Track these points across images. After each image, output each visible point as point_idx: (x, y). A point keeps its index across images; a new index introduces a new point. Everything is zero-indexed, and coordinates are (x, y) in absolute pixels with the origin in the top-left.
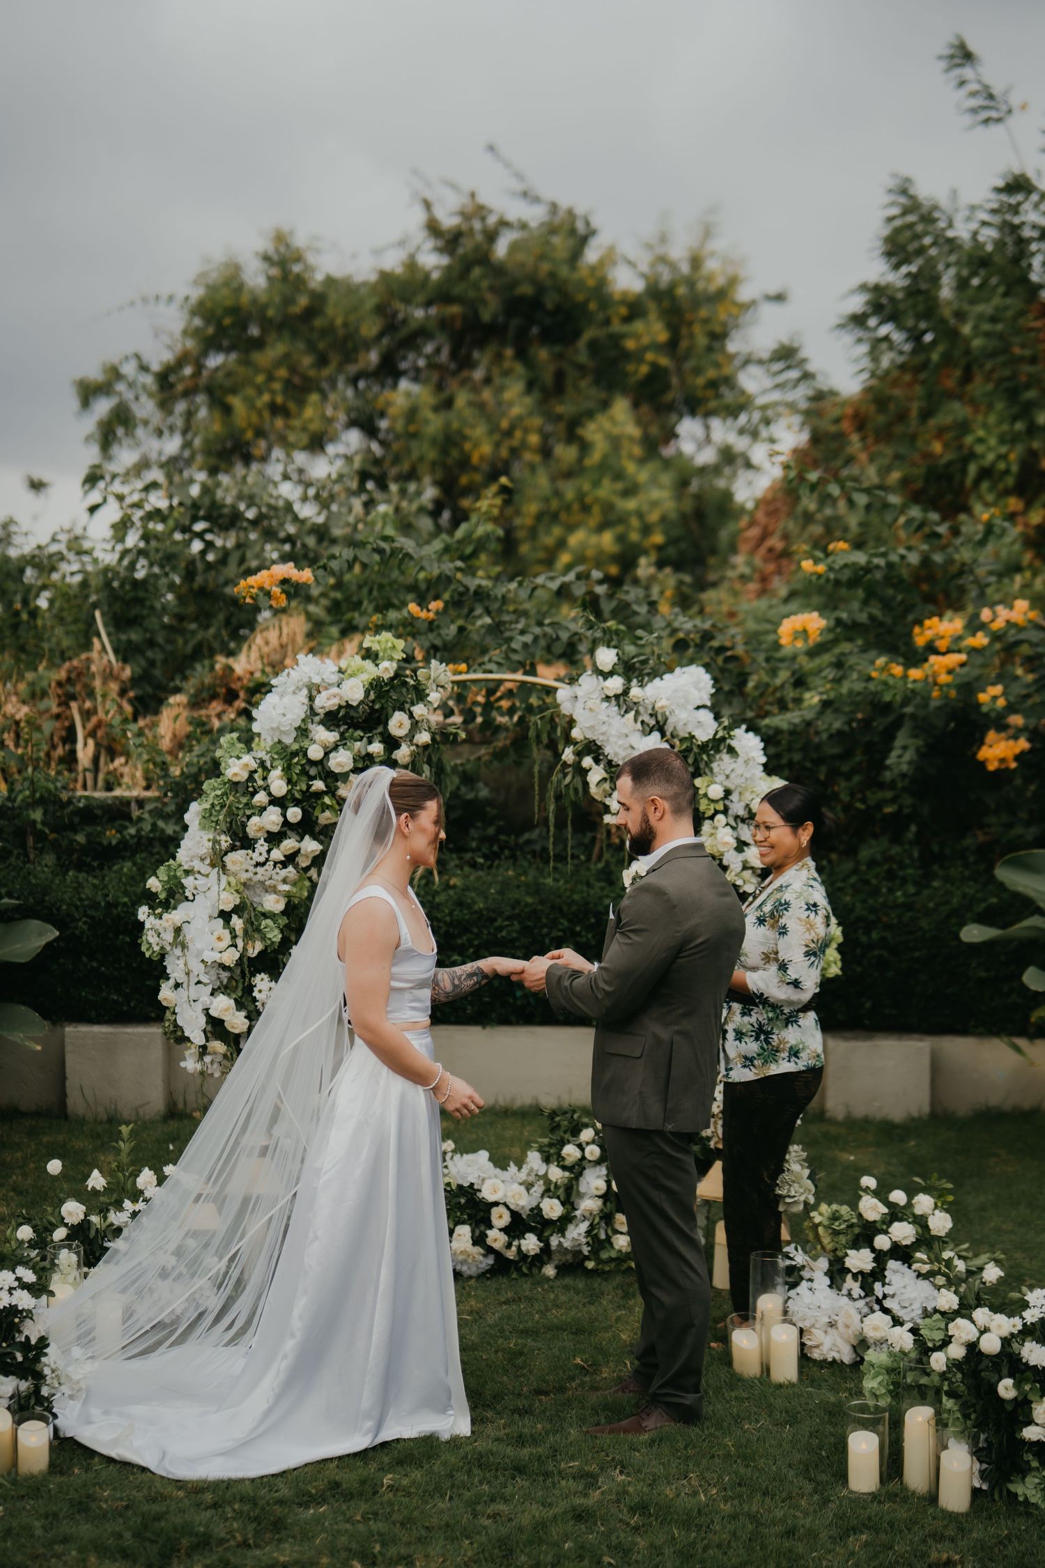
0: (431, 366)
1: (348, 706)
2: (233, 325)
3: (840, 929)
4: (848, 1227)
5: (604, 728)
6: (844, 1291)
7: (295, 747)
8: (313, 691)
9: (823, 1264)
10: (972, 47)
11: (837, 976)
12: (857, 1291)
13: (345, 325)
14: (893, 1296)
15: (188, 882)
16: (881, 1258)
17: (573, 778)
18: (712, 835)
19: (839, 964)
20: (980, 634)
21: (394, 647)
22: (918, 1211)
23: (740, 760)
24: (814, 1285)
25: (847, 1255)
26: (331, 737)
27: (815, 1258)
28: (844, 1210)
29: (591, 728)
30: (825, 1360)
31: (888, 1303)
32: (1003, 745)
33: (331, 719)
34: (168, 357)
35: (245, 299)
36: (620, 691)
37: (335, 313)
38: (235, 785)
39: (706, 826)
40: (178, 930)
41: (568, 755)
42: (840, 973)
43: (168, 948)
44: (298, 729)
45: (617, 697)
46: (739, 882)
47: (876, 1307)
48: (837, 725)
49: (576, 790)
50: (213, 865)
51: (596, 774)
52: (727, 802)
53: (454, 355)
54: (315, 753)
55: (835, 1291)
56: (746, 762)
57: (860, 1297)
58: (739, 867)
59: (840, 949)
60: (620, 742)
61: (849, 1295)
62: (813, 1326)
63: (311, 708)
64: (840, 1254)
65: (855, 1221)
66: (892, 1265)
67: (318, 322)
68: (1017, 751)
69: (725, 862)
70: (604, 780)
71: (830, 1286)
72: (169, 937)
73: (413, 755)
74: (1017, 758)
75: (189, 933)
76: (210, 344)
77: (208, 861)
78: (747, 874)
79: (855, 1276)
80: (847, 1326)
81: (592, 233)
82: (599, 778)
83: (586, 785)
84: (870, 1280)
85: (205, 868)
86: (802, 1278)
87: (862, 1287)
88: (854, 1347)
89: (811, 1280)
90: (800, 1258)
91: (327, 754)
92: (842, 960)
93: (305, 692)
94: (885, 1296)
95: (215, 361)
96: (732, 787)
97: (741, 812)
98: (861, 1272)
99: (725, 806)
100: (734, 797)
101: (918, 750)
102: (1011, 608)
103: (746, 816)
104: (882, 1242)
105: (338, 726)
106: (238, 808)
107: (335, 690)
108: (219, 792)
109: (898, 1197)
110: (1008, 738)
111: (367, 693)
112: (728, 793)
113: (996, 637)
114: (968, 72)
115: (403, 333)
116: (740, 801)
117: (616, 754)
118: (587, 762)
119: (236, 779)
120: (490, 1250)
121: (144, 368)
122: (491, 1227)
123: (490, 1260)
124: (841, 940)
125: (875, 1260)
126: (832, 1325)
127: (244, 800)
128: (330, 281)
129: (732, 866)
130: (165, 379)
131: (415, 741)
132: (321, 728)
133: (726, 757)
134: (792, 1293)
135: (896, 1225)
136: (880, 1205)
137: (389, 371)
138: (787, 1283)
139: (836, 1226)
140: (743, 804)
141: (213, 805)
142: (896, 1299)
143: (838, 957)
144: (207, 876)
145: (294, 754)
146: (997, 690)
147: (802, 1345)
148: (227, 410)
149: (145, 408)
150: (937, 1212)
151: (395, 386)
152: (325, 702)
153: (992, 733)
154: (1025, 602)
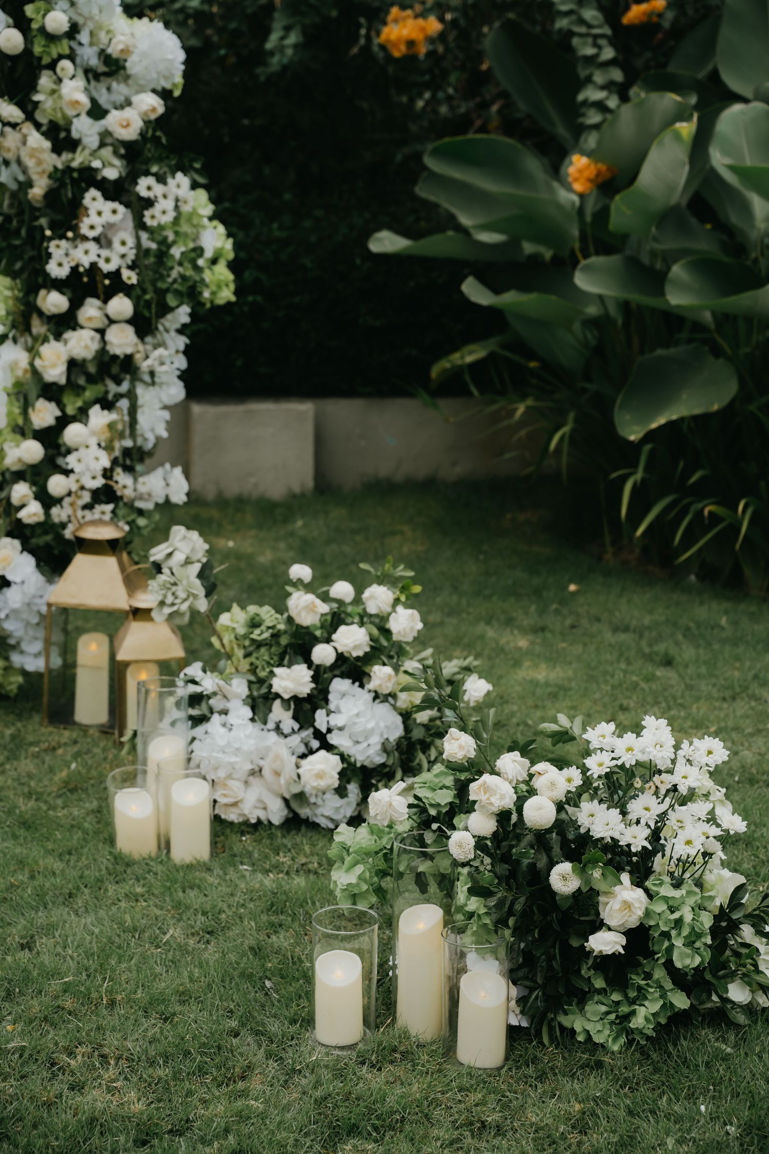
3: (230, 240)
4: (273, 636)
6: (271, 725)
9: (239, 687)
11: (229, 304)
12: (288, 724)
14: (341, 729)
16: (321, 677)
18: (53, 92)
19: (232, 287)
22: (372, 609)
24: (231, 718)
25: (272, 673)
27: (227, 680)
28: (267, 614)
30: (246, 823)
31: (333, 739)
32: (410, 22)
39: (45, 81)
42: (233, 298)
46: (96, 164)
47: (315, 744)
52: (74, 44)
55: (259, 725)
57: (293, 731)
58: (92, 141)
59: (231, 266)
61: (278, 729)
62: (230, 777)
64: (262, 674)
65: (282, 627)
66: (340, 686)
68: (427, 33)
69: (75, 135)
71: (252, 720)
74: (431, 40)
78: (107, 152)
79: (286, 703)
80: (277, 774)
84: (307, 706)
86: (212, 711)
87: (295, 718)
88: (286, 801)
89: (225, 712)
90: (208, 683)
92: (235, 281)
94: (329, 730)
96: (80, 21)
97: (94, 62)
98: (295, 698)
99: (71, 48)
100: (84, 37)
101: (304, 33)
103: (102, 69)
104: (323, 654)
109: (342, 589)
110: (416, 16)
112: (74, 30)
116: (91, 44)
124: (231, 256)
125: (315, 679)
126: (257, 772)
129: (86, 141)
134: (199, 731)
135: (342, 629)
136: (318, 602)
138: (191, 718)
139: (256, 634)
140: (95, 49)
142: (346, 733)
143: (230, 277)
147: (215, 801)
150: (400, 609)
153: (395, 11)
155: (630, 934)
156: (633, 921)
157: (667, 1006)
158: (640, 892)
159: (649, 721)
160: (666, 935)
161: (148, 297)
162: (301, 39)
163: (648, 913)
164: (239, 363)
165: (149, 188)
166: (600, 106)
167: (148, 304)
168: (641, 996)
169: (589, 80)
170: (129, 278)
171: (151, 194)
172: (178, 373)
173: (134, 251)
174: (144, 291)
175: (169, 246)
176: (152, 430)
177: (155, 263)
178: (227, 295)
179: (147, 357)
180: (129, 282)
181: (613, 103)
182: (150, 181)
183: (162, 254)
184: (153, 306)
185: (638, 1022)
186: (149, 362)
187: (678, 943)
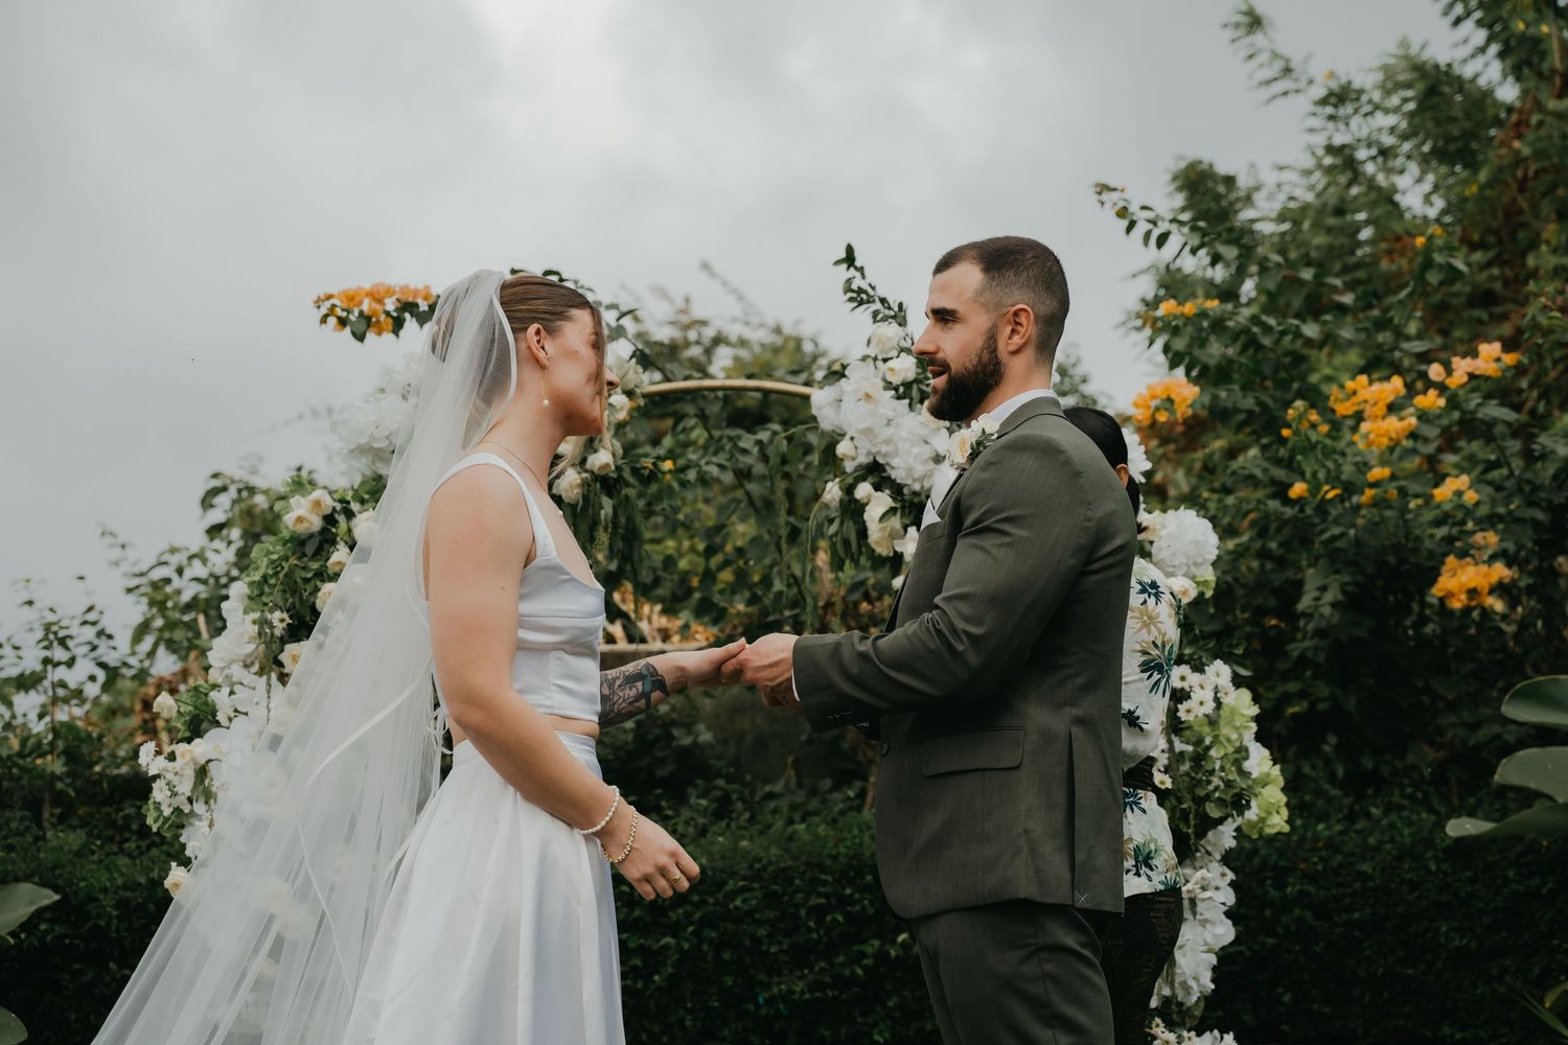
3: (1278, 767)
5: (888, 432)
10: (1261, 12)
15: (219, 698)
17: (842, 524)
19: (1285, 813)
20: (1430, 395)
29: (868, 431)
32: (1471, 571)
36: (911, 376)
38: (298, 543)
40: (202, 772)
41: (833, 492)
42: (1286, 828)
43: (186, 809)
45: (908, 385)
49: (846, 543)
50: (260, 673)
51: (877, 504)
59: (1283, 788)
60: (916, 450)
68: (1494, 579)
70: (892, 511)
72: (185, 787)
73: (585, 484)
75: (218, 778)
77: (256, 668)
82: (881, 510)
83: (863, 532)
85: (248, 677)
92: (1287, 805)
101: (1342, 591)
102: (1475, 354)
106: (307, 581)
108: (275, 557)
110: (1476, 564)
113: (1454, 398)
117: (910, 470)
118: (864, 490)
119: (301, 529)
124: (1281, 780)
127: (315, 566)
131: (588, 465)
141: (265, 578)
143: (1284, 799)
144: (254, 689)
153: (1450, 561)
154: (1496, 347)
161: (1184, 806)
162: (1340, 597)
164: (1287, 998)
165: (1183, 678)
167: (1185, 814)
170: (1162, 783)
171: (1185, 685)
172: (1225, 908)
173: (1167, 755)
174: (1180, 800)
175: (1208, 748)
176: (1196, 979)
177: (1191, 767)
178: (1278, 823)
179: (1187, 881)
180: (1163, 787)
182: (1185, 669)
183: (1199, 758)
184: (1191, 816)
186: (1189, 886)
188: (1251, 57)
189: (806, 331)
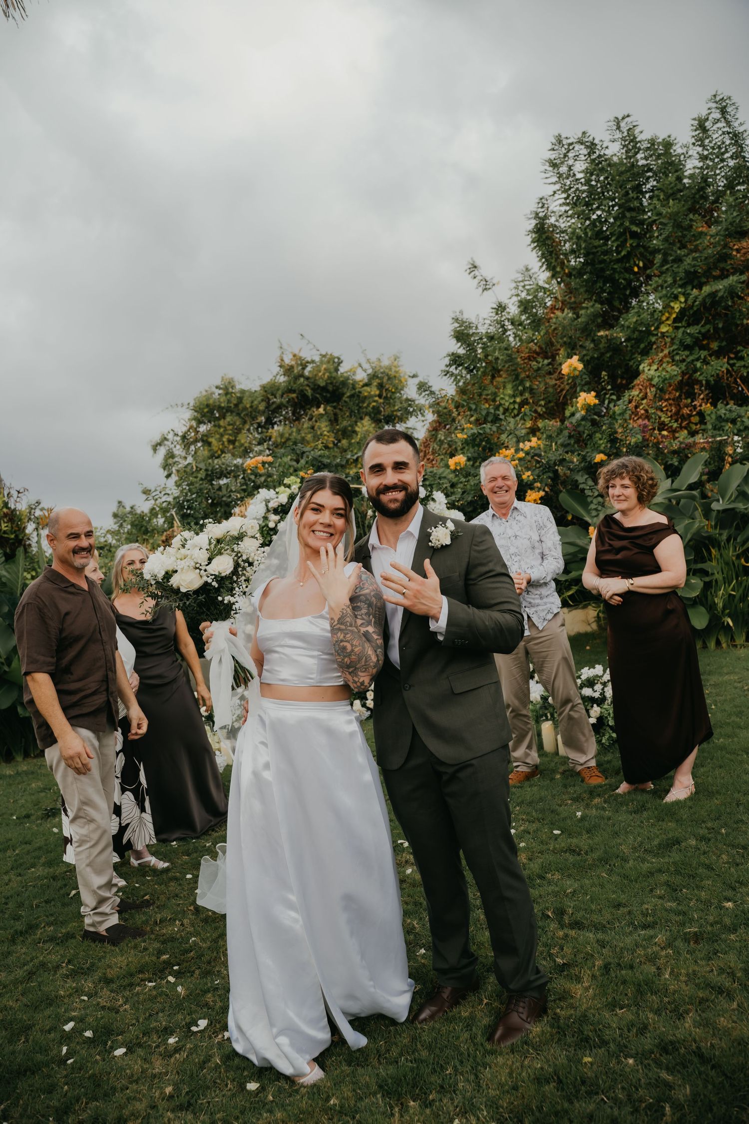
0: (285, 419)
1: (282, 505)
2: (207, 412)
7: (264, 524)
8: (267, 501)
10: (477, 264)
13: (251, 407)
20: (521, 452)
21: (296, 482)
23: (437, 503)
26: (277, 518)
32: (534, 494)
33: (276, 511)
34: (185, 429)
35: (211, 402)
37: (247, 403)
44: (263, 517)
48: (470, 499)
53: (293, 414)
54: (272, 525)
56: (440, 504)
63: (267, 509)
67: (241, 406)
68: (540, 496)
76: (200, 422)
81: (342, 362)
91: (276, 525)
93: (264, 503)
95: (203, 428)
102: (531, 441)
105: (279, 514)
107: (276, 500)
111: (289, 499)
113: (527, 453)
114: (476, 272)
115: (274, 406)
120: (368, 709)
121: (176, 435)
122: (367, 700)
123: (369, 713)
128: (243, 392)
130: (184, 437)
132: (273, 515)
133: (431, 503)
137: (270, 423)
145: (263, 527)
146: (529, 473)
148: (209, 444)
149: (178, 450)
151: (273, 428)
152: (272, 505)
153: (529, 491)
154: (536, 439)
155: (598, 719)
156: (598, 715)
157: (611, 737)
158: (599, 708)
159: (597, 666)
160: (606, 717)
163: (601, 712)
166: (596, 509)
168: (604, 735)
169: (592, 502)
181: (600, 508)
185: (604, 741)
187: (610, 719)
188: (475, 278)
189: (336, 354)
